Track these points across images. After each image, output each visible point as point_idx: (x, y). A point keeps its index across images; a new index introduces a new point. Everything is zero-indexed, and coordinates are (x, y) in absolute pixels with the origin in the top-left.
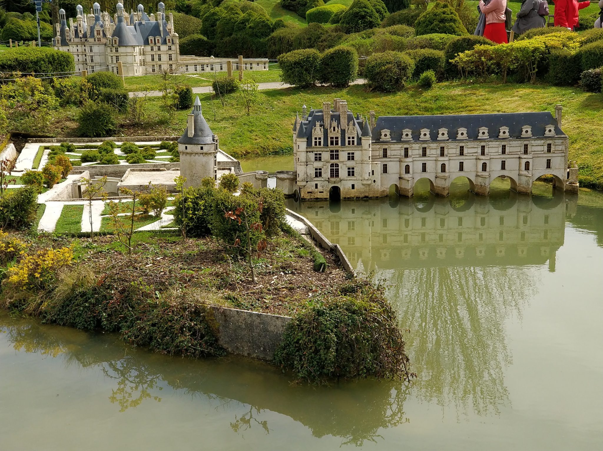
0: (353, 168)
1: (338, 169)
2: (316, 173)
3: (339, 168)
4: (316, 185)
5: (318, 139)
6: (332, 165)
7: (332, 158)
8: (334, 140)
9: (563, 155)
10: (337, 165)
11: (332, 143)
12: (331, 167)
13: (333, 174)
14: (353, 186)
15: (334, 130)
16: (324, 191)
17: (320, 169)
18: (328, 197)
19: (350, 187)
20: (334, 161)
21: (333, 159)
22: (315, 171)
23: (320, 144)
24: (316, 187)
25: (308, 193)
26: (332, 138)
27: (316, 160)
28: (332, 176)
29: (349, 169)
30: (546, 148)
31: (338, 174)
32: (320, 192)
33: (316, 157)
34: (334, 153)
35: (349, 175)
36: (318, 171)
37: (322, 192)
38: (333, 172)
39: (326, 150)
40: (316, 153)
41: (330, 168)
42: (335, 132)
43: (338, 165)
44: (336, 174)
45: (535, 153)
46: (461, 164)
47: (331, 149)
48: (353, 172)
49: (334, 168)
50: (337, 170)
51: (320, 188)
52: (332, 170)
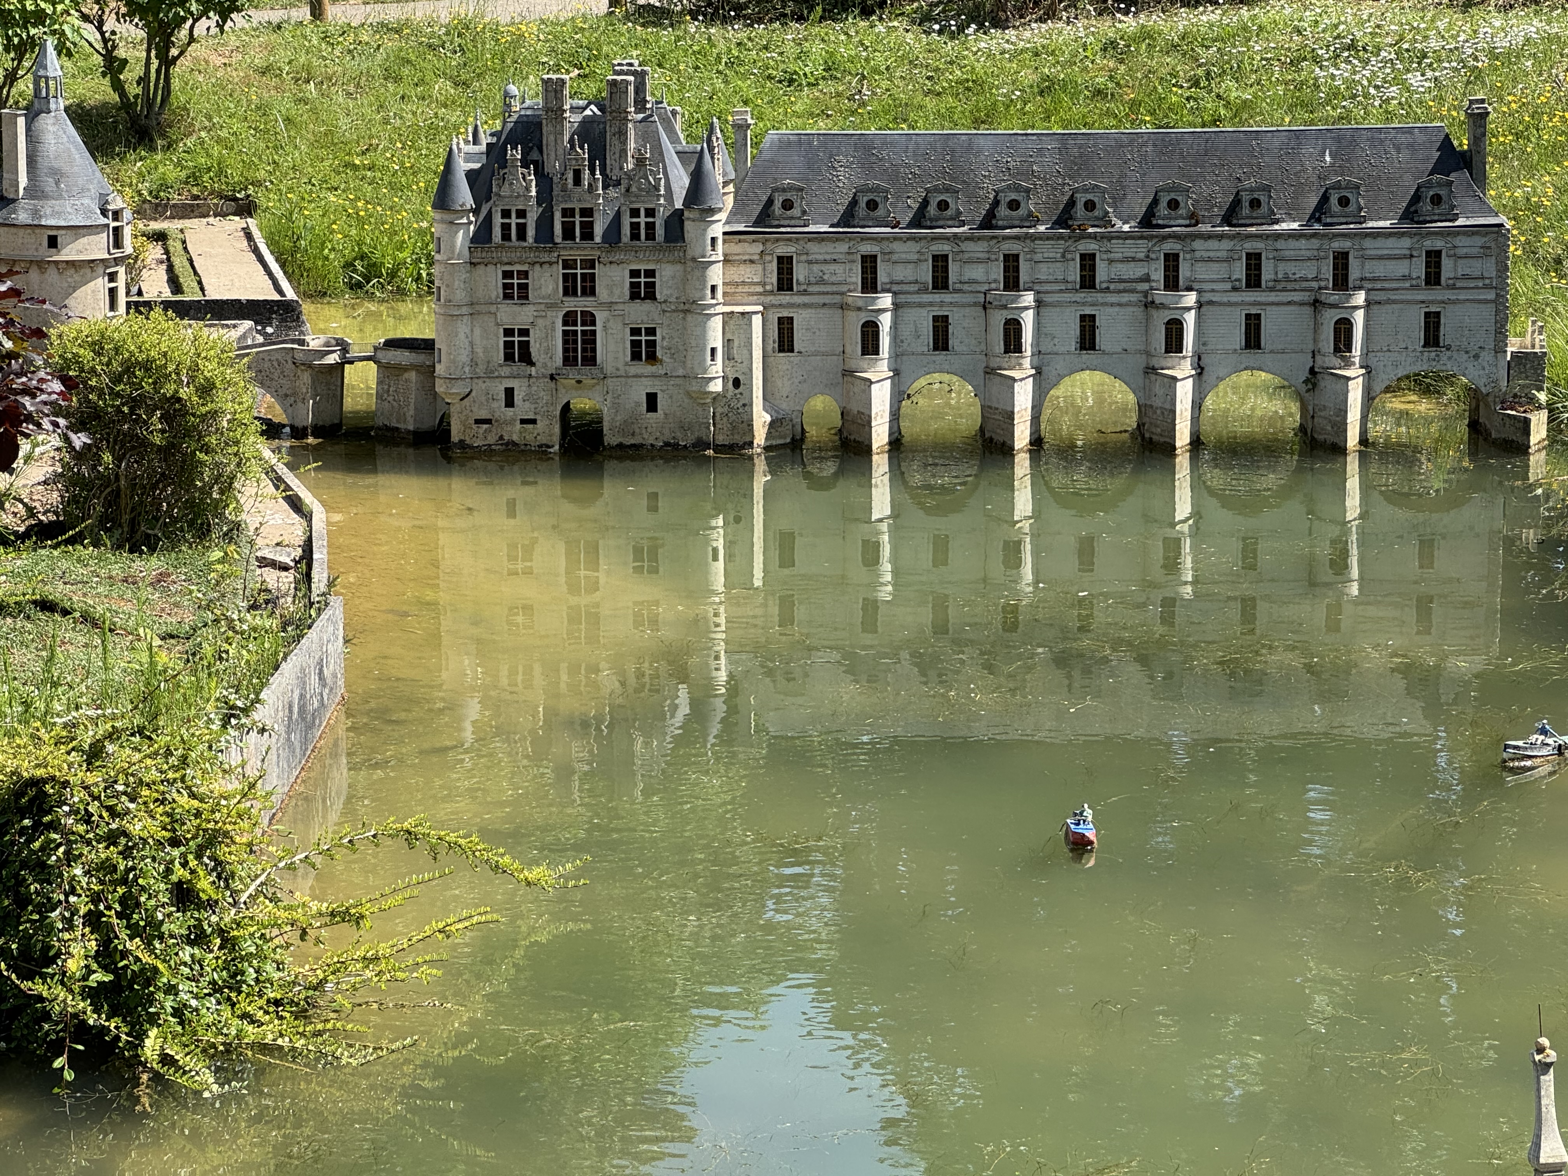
0: (651, 331)
1: (594, 333)
2: (508, 345)
3: (599, 328)
4: (509, 393)
5: (514, 215)
6: (569, 318)
7: (569, 290)
8: (578, 219)
9: (1491, 295)
10: (589, 318)
11: (568, 233)
12: (565, 323)
13: (575, 350)
14: (652, 401)
15: (577, 181)
16: (538, 417)
17: (524, 332)
18: (556, 439)
19: (638, 404)
20: (578, 304)
21: (575, 294)
22: (502, 339)
23: (522, 236)
24: (510, 402)
25: (478, 422)
26: (568, 213)
27: (507, 296)
28: (569, 360)
29: (635, 331)
30: (1419, 269)
31: (594, 350)
32: (523, 421)
33: (506, 286)
34: (579, 271)
35: (636, 356)
36: (516, 339)
37: (533, 422)
38: (575, 342)
39: (545, 257)
40: (508, 268)
41: (560, 328)
42: (578, 189)
43: (593, 315)
44: (584, 350)
45: (1379, 285)
46: (1087, 323)
47: (566, 254)
48: (652, 344)
49: (579, 328)
50: (590, 339)
51: (523, 408)
52: (569, 338)
